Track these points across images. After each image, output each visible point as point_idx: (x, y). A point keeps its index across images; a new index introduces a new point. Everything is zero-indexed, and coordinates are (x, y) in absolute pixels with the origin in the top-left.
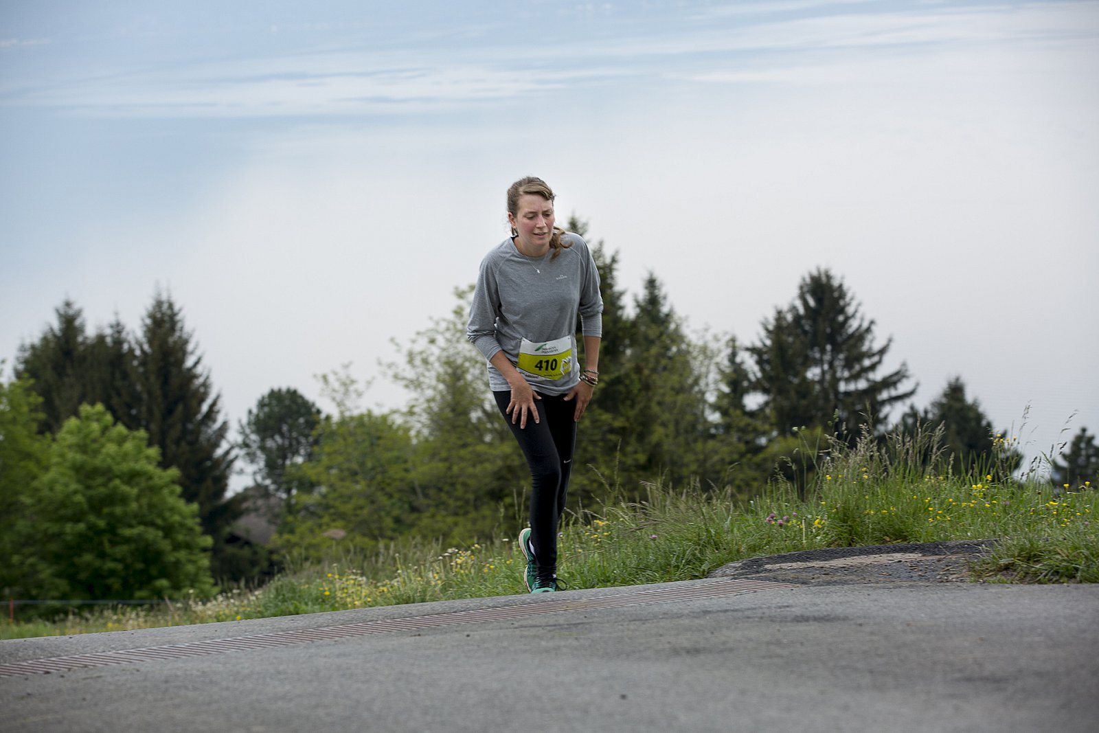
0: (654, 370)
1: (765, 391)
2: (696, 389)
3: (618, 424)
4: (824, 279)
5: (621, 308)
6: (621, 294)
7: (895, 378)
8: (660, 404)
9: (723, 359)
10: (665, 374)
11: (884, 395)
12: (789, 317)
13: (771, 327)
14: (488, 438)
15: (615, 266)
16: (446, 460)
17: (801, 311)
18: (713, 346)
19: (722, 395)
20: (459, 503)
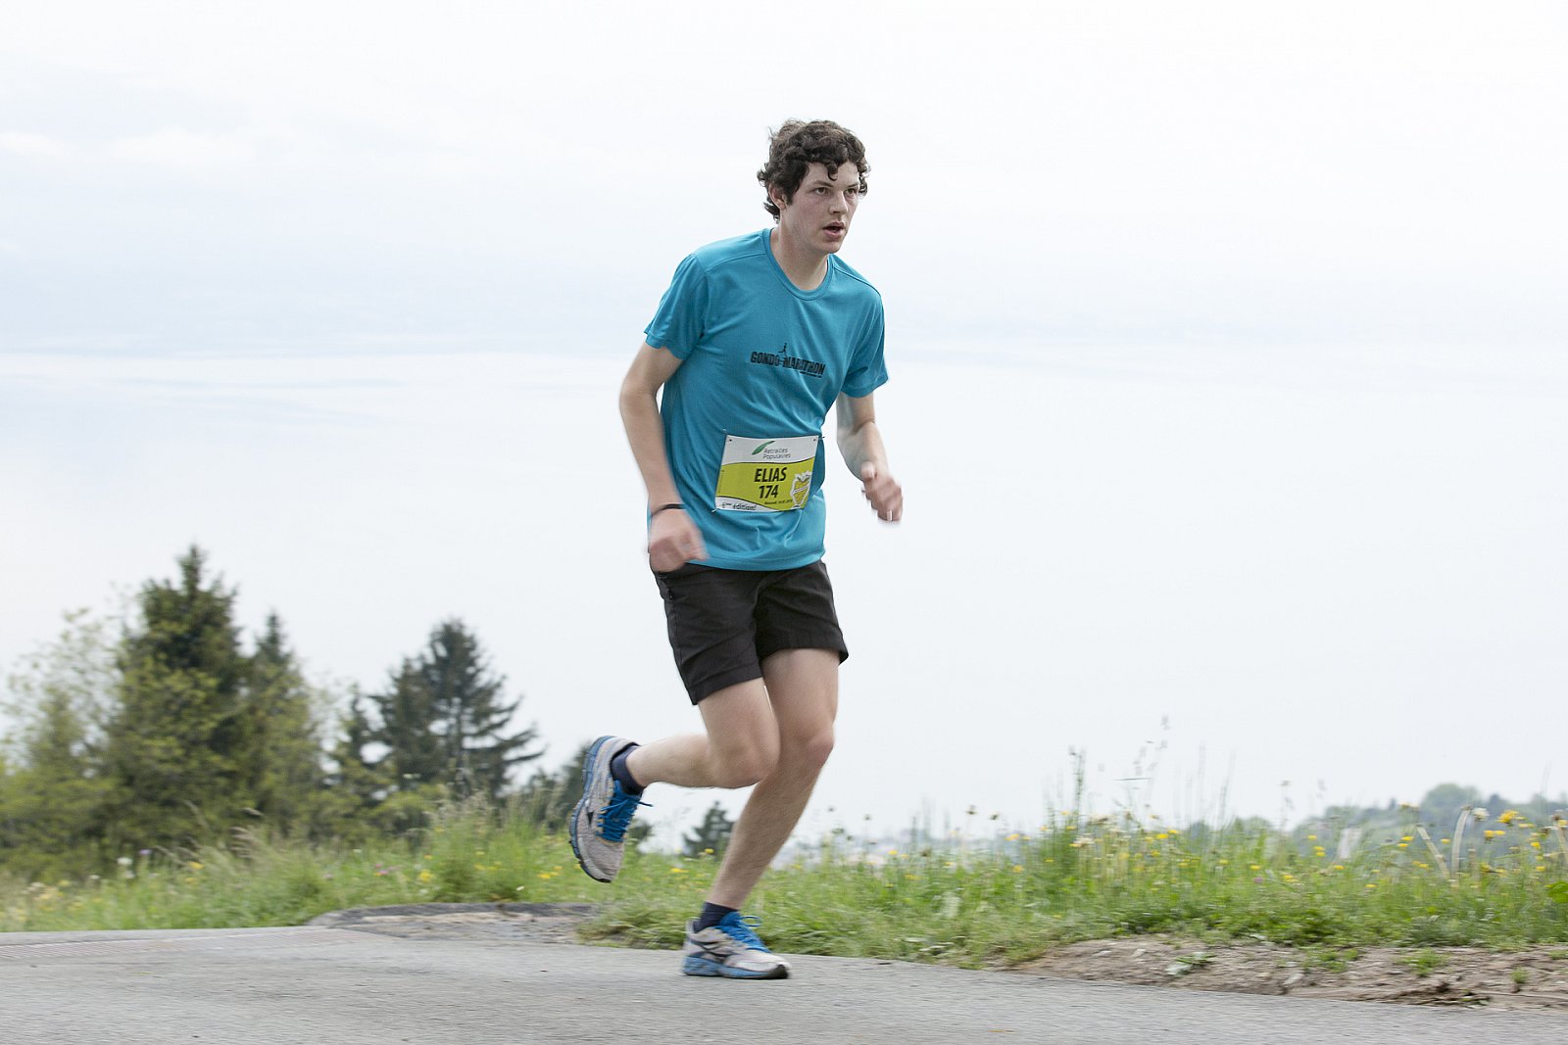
0: (269, 713)
1: (388, 742)
2: (313, 735)
3: (228, 766)
4: (455, 629)
5: (238, 644)
6: (240, 629)
7: (524, 738)
8: (274, 748)
9: (344, 706)
10: (280, 717)
11: (511, 754)
12: (417, 666)
13: (398, 675)
14: (89, 773)
15: (236, 599)
16: (41, 793)
17: (431, 659)
18: (334, 690)
19: (343, 744)
20: (54, 841)
